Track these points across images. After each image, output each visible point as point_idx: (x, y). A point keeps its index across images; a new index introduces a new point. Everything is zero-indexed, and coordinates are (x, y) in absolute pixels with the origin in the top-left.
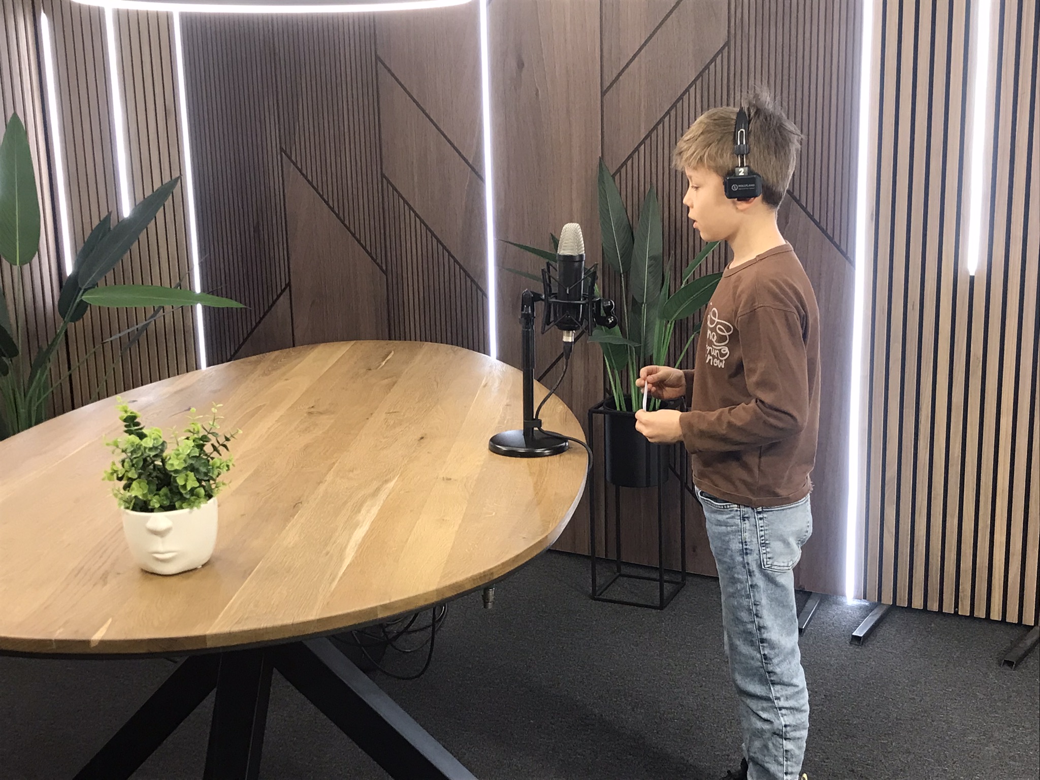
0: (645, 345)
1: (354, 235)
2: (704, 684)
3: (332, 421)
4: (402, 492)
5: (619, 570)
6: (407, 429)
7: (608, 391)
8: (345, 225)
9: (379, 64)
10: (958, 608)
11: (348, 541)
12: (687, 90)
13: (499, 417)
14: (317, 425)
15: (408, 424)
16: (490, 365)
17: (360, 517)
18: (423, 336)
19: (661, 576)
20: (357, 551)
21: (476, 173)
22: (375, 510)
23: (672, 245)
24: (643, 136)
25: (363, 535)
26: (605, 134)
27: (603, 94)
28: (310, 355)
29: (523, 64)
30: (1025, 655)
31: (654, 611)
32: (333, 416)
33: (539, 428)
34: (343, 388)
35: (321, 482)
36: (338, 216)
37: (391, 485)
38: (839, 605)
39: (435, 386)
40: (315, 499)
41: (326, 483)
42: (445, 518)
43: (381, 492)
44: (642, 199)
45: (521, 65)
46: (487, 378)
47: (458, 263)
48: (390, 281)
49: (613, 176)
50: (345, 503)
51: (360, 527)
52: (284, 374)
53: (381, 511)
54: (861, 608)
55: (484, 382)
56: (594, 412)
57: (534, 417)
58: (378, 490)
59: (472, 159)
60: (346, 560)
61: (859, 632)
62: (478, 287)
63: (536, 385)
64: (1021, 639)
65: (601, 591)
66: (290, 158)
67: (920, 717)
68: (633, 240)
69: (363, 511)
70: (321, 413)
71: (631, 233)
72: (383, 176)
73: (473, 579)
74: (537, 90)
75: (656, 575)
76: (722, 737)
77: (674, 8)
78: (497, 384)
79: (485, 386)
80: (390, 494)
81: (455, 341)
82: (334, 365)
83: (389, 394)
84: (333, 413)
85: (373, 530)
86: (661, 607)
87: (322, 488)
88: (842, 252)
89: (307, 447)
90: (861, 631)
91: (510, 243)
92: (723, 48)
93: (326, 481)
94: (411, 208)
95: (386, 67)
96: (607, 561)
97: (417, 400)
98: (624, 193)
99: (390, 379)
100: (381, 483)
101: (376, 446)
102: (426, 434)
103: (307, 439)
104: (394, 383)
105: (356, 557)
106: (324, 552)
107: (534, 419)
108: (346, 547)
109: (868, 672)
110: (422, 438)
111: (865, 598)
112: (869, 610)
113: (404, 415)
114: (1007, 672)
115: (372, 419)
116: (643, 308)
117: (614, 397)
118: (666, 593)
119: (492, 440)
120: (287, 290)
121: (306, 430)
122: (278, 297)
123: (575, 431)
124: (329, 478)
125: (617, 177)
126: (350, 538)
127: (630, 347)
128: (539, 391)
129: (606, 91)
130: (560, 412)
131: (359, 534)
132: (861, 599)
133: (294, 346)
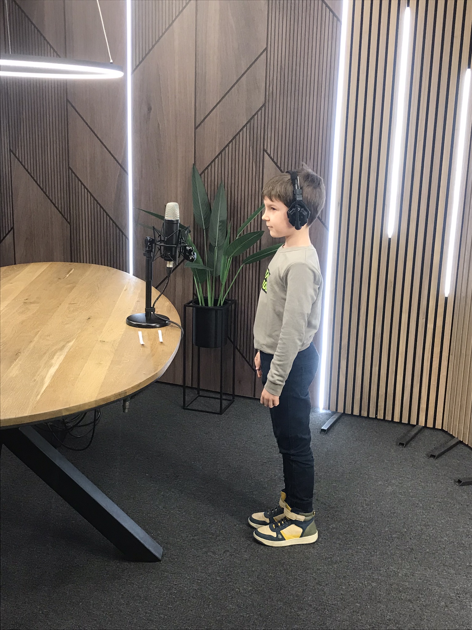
0: (216, 269)
1: (51, 201)
2: (241, 454)
3: (38, 307)
4: (77, 348)
5: (198, 393)
6: (81, 313)
7: (195, 294)
8: (46, 195)
9: (69, 104)
10: (377, 415)
11: (47, 374)
12: (242, 129)
13: (133, 308)
14: (29, 310)
15: (81, 310)
16: (129, 278)
17: (53, 361)
19: (221, 396)
20: (51, 379)
21: (123, 169)
22: (62, 358)
23: (232, 215)
24: (217, 154)
25: (55, 371)
26: (197, 150)
27: (196, 128)
28: (26, 269)
30: (411, 440)
31: (216, 415)
32: (38, 305)
33: (154, 313)
34: (44, 289)
35: (31, 342)
36: (42, 189)
37: (71, 344)
38: (315, 412)
39: (97, 290)
40: (28, 351)
41: (34, 342)
42: (101, 363)
43: (65, 348)
44: (216, 188)
45: (150, 109)
46: (127, 286)
47: (112, 220)
48: (72, 228)
49: (200, 175)
50: (45, 353)
51: (53, 367)
52: (10, 280)
53: (65, 358)
54: (327, 414)
55: (125, 288)
56: (187, 306)
57: (152, 306)
58: (64, 346)
59: (121, 161)
60: (45, 385)
61: (325, 427)
62: (123, 234)
63: (153, 289)
64: (409, 431)
65: (188, 404)
66: (15, 156)
68: (211, 211)
69: (55, 357)
70: (31, 303)
71: (209, 207)
72: (69, 168)
73: (115, 395)
74: (159, 124)
75: (218, 396)
76: (250, 482)
77: (236, 83)
78: (132, 290)
79: (125, 290)
80: (70, 349)
82: (39, 276)
83: (71, 293)
84: (38, 303)
85: (60, 368)
86: (221, 413)
87: (32, 345)
88: (322, 222)
89: (22, 322)
90: (326, 426)
91: (141, 210)
92: (262, 107)
94: (85, 187)
95: (72, 105)
96: (191, 388)
97: (87, 297)
98: (206, 185)
99: (71, 285)
100: (65, 343)
101: (63, 322)
102: (91, 316)
103: (23, 317)
104: (74, 287)
105: (51, 383)
106: (33, 380)
107: (152, 308)
108: (45, 377)
109: (329, 448)
110: (89, 318)
111: (329, 409)
112: (330, 416)
113: (79, 305)
114: (401, 449)
115: (60, 307)
116: (215, 249)
117: (198, 298)
118: (223, 405)
119: (128, 318)
120: (12, 231)
121: (23, 312)
122: (7, 235)
123: (175, 317)
124: (36, 339)
125: (203, 175)
126: (48, 372)
127: (208, 271)
128: (155, 293)
129: (197, 128)
130: (167, 306)
131: (53, 370)
132: (327, 410)
133: (15, 264)
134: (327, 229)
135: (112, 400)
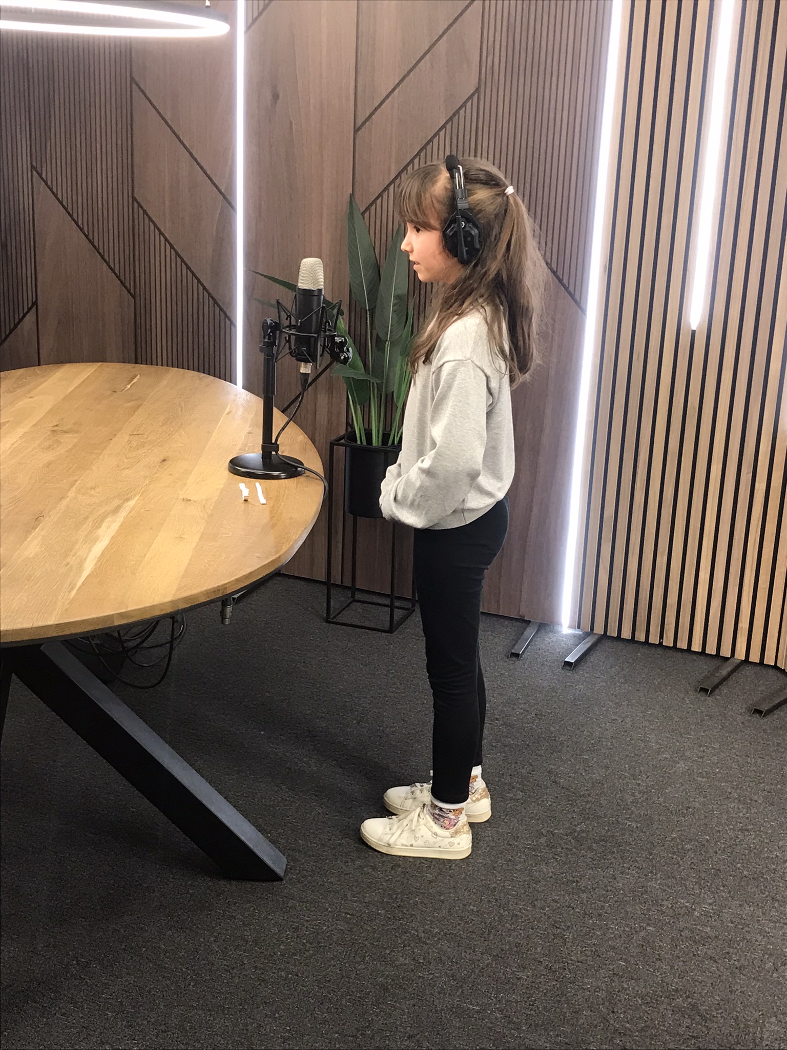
0: (387, 379)
1: (102, 257)
3: (76, 440)
4: (142, 510)
5: (353, 596)
6: (150, 451)
7: (349, 424)
8: (94, 246)
9: (134, 86)
10: (663, 639)
11: (88, 554)
12: (437, 134)
13: (240, 443)
14: (60, 443)
15: (151, 446)
16: (235, 393)
17: (100, 532)
18: (170, 361)
19: (392, 602)
20: (96, 564)
21: (228, 201)
22: (115, 526)
24: (393, 177)
25: (103, 549)
26: (357, 170)
27: (356, 130)
28: (56, 375)
29: (278, 96)
30: (720, 683)
31: (383, 634)
32: (76, 435)
33: (277, 452)
34: (88, 409)
35: (63, 498)
36: (87, 236)
37: (132, 503)
38: (555, 633)
39: (180, 412)
40: (57, 513)
41: (68, 499)
42: (183, 537)
43: (121, 510)
44: (390, 238)
45: (276, 97)
46: (231, 406)
47: (207, 291)
48: (138, 305)
49: (363, 214)
50: (86, 518)
51: (100, 542)
52: (29, 392)
53: (121, 527)
54: (575, 636)
55: (227, 410)
56: (336, 445)
57: (273, 441)
58: (119, 507)
59: (224, 188)
60: (85, 572)
61: (571, 659)
62: (226, 316)
63: (276, 412)
64: (718, 669)
65: (335, 614)
66: (40, 175)
67: (619, 736)
68: (380, 278)
69: (104, 526)
70: (65, 432)
71: (377, 271)
72: (134, 199)
73: (207, 592)
74: (291, 123)
75: (387, 601)
77: (428, 51)
78: (240, 413)
79: (228, 414)
80: (130, 512)
81: (201, 368)
82: (79, 386)
83: (135, 416)
84: (77, 432)
85: (113, 544)
86: (390, 631)
87: (64, 503)
88: (575, 301)
89: (48, 465)
90: (572, 659)
91: (258, 273)
92: (473, 95)
93: (68, 496)
94: (161, 233)
95: (140, 88)
96: (342, 587)
97: (160, 424)
98: (372, 231)
99: (134, 402)
100: (122, 501)
101: (118, 466)
102: (168, 457)
103: (49, 456)
104: (139, 407)
105: (95, 569)
106: (64, 563)
107: (273, 444)
108: (85, 559)
109: (577, 695)
110: (164, 460)
111: (579, 628)
112: (581, 639)
113: (147, 438)
114: (703, 699)
115: (115, 440)
116: (386, 345)
117: (355, 431)
118: (396, 618)
119: (231, 461)
120: (34, 309)
121: (50, 447)
122: (24, 315)
123: (313, 462)
124: (71, 494)
125: (367, 215)
126: (90, 551)
127: (373, 383)
128: (279, 418)
129: (358, 130)
130: (300, 442)
131: (98, 548)
132: (575, 628)
133: (39, 365)
134: (584, 311)
135: (203, 599)
